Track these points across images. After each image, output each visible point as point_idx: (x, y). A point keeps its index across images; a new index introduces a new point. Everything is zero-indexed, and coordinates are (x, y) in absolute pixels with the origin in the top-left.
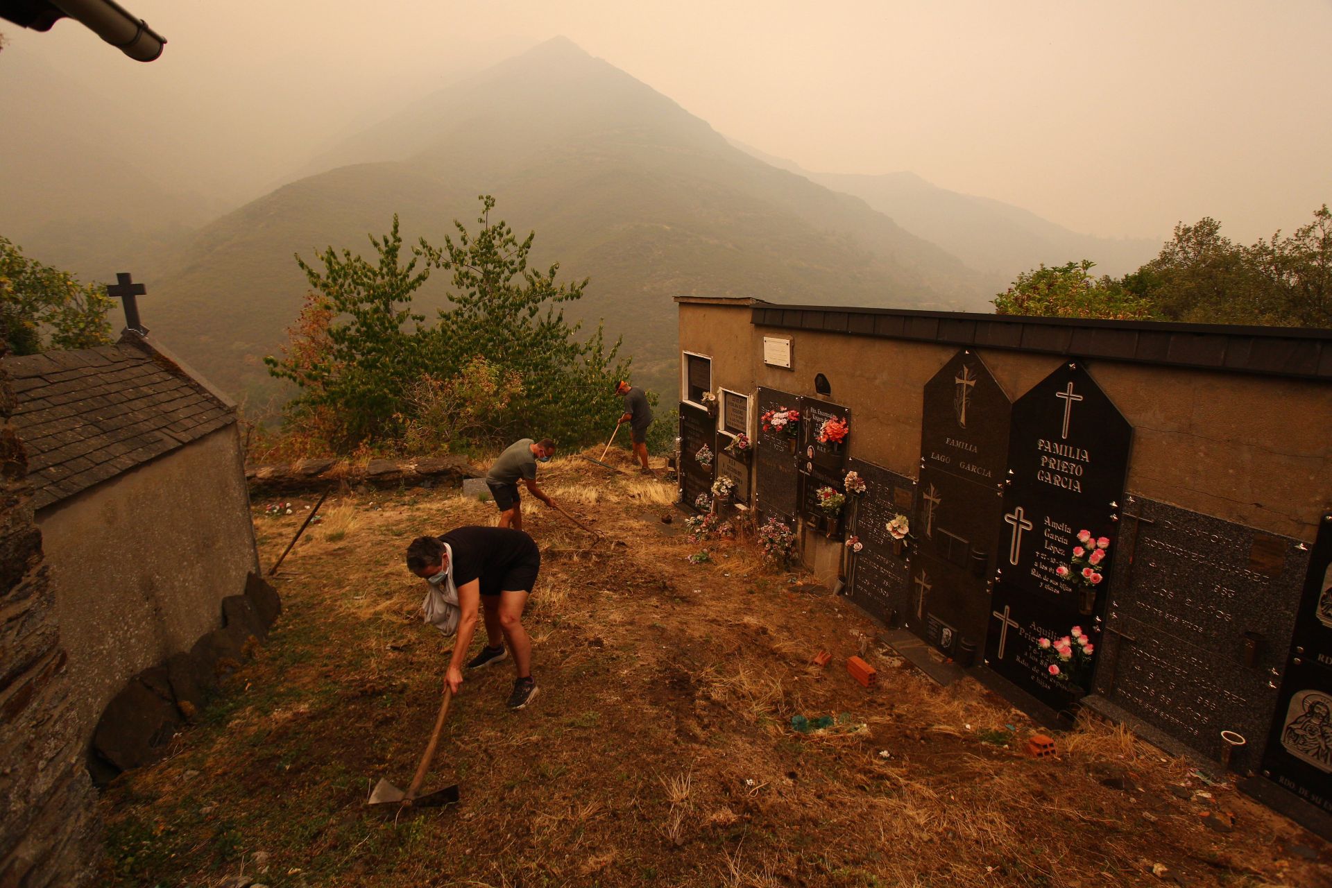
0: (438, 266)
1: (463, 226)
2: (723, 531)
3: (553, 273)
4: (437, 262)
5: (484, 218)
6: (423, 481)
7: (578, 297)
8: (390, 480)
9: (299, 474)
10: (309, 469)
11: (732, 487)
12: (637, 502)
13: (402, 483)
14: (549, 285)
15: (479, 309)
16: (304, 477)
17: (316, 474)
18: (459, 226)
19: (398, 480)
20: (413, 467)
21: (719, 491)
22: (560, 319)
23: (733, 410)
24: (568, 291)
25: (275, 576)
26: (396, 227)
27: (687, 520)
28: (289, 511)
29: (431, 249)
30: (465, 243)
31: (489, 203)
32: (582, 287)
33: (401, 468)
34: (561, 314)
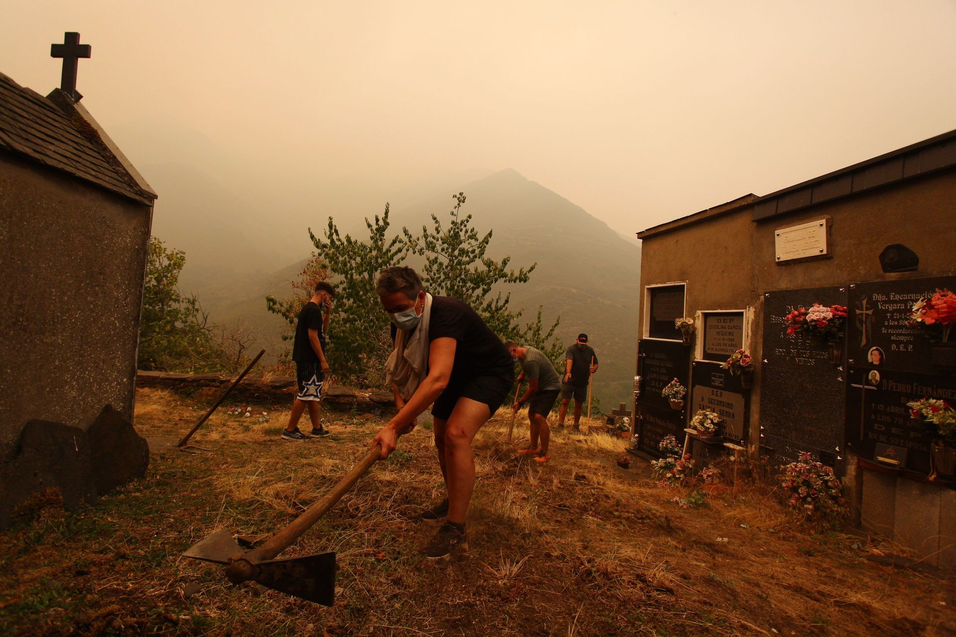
0: (414, 253)
1: (438, 219)
2: (708, 476)
3: (505, 263)
4: (414, 249)
5: (455, 213)
6: (374, 409)
7: (525, 281)
8: (344, 403)
9: (266, 385)
10: (277, 382)
11: (718, 422)
12: (586, 446)
13: (355, 406)
14: (502, 270)
15: (442, 288)
16: (270, 388)
17: (281, 387)
18: (435, 219)
19: (351, 404)
20: (367, 395)
21: (703, 425)
22: (507, 302)
23: (718, 333)
24: (517, 274)
25: (182, 448)
26: (387, 213)
27: (654, 462)
28: (248, 414)
29: (411, 236)
30: (438, 233)
31: (461, 199)
32: (530, 271)
33: (357, 394)
34: (508, 298)
